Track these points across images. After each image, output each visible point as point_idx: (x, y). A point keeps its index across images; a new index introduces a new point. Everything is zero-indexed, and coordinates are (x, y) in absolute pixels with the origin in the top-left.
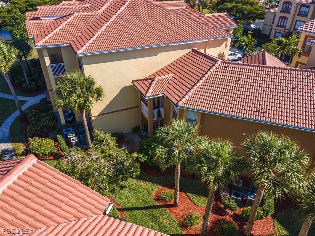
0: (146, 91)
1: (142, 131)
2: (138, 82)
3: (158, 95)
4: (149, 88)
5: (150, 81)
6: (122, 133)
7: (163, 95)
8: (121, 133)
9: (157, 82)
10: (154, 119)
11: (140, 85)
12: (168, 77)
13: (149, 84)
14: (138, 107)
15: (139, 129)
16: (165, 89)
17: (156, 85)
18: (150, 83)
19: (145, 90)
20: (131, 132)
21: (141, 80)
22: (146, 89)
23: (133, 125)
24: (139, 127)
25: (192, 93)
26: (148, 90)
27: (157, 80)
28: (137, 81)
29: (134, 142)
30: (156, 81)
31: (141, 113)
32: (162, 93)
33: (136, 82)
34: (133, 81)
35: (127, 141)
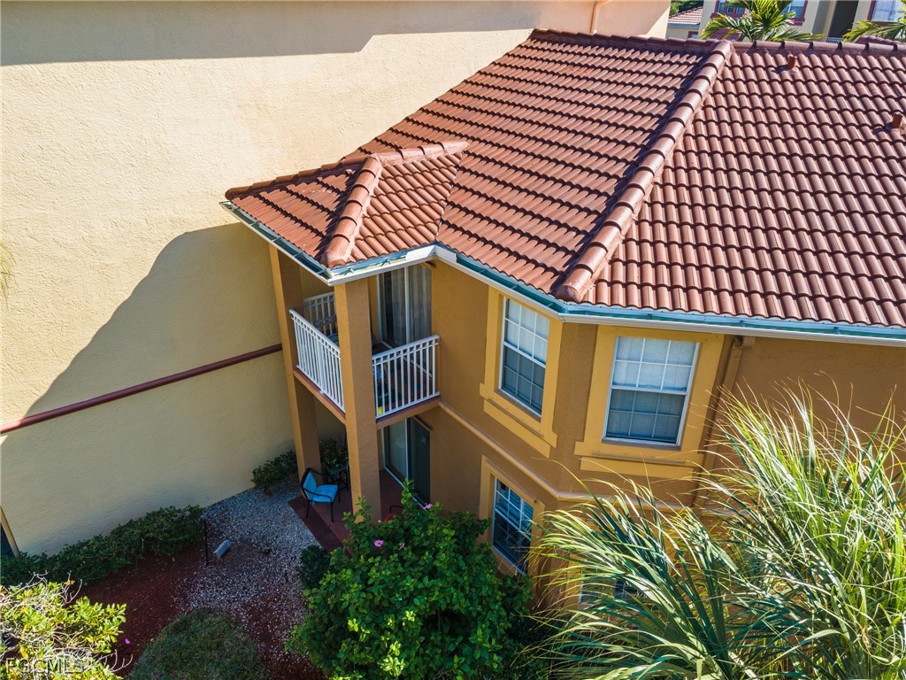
0: (318, 233)
1: (310, 482)
2: (263, 194)
3: (405, 251)
4: (337, 217)
5: (340, 182)
6: (195, 512)
7: (434, 254)
8: (191, 509)
9: (384, 183)
10: (381, 412)
11: (278, 209)
12: (441, 155)
13: (335, 196)
14: (278, 348)
15: (296, 470)
16: (437, 216)
17: (377, 196)
18: (343, 188)
19: (314, 230)
20: (247, 494)
21: (280, 184)
22: (322, 225)
23: (258, 449)
24: (291, 457)
25: (635, 217)
26: (332, 227)
27: (382, 169)
28: (254, 191)
29: (267, 553)
30: (379, 175)
31: (296, 379)
32: (423, 240)
33: (250, 198)
34: (231, 195)
35: (227, 551)
